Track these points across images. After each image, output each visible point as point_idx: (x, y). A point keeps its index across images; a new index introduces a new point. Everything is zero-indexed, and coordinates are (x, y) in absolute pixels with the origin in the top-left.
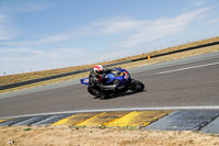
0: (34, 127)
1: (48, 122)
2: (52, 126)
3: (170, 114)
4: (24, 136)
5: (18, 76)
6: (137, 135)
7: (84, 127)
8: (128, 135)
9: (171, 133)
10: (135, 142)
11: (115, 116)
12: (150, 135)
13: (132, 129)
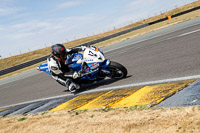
0: (30, 116)
1: (46, 109)
2: (50, 113)
3: (191, 85)
4: (17, 127)
5: (16, 58)
6: (146, 115)
7: (86, 111)
8: (135, 117)
9: (188, 110)
10: (142, 124)
11: (123, 94)
12: (163, 114)
13: (141, 108)
